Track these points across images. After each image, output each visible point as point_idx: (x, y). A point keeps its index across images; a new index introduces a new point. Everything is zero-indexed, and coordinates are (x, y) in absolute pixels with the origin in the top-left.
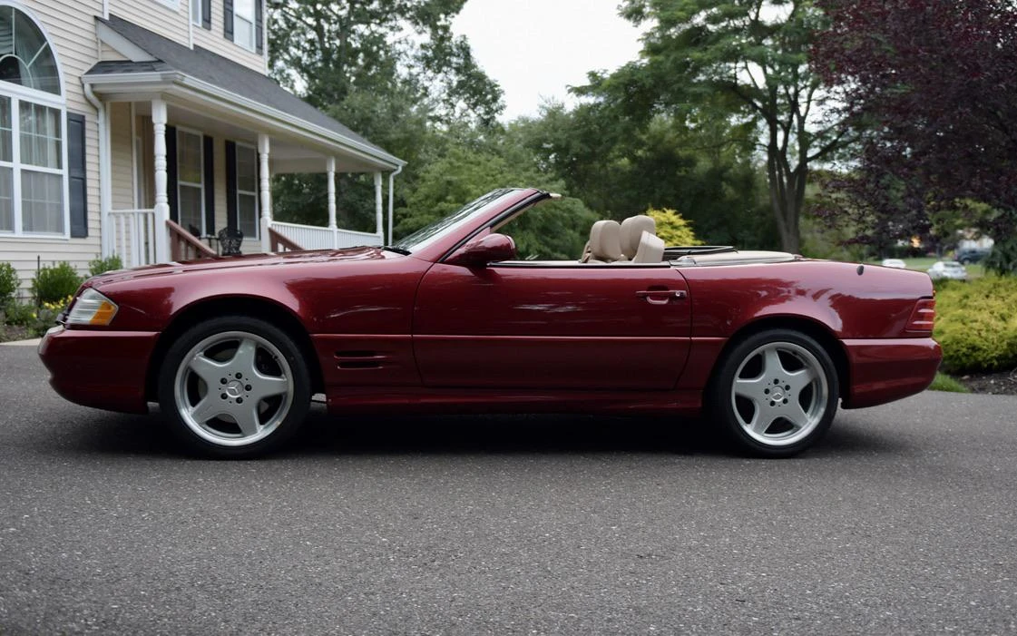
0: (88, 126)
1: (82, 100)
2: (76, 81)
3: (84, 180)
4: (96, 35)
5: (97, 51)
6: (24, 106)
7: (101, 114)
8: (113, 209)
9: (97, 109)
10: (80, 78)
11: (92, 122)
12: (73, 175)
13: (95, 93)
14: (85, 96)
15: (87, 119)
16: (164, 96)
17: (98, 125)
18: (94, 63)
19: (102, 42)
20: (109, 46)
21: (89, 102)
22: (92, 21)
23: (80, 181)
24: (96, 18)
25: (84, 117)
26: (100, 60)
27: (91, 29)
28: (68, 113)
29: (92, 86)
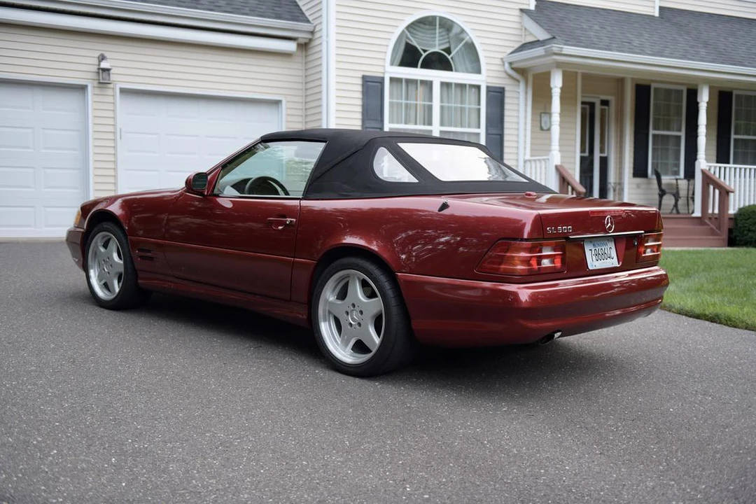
0: (507, 94)
1: (504, 75)
2: (499, 62)
3: (501, 136)
4: (521, 23)
5: (521, 35)
6: (446, 85)
7: (522, 85)
8: (532, 156)
9: (518, 81)
10: (502, 59)
11: (512, 91)
12: (490, 132)
13: (514, 69)
14: (506, 72)
15: (506, 89)
16: (559, 65)
17: (519, 93)
18: (517, 45)
19: (526, 29)
20: (528, 31)
21: (511, 77)
22: (518, 13)
23: (499, 136)
24: (522, 10)
25: (503, 89)
26: (524, 42)
27: (517, 19)
28: (488, 87)
29: (510, 64)
